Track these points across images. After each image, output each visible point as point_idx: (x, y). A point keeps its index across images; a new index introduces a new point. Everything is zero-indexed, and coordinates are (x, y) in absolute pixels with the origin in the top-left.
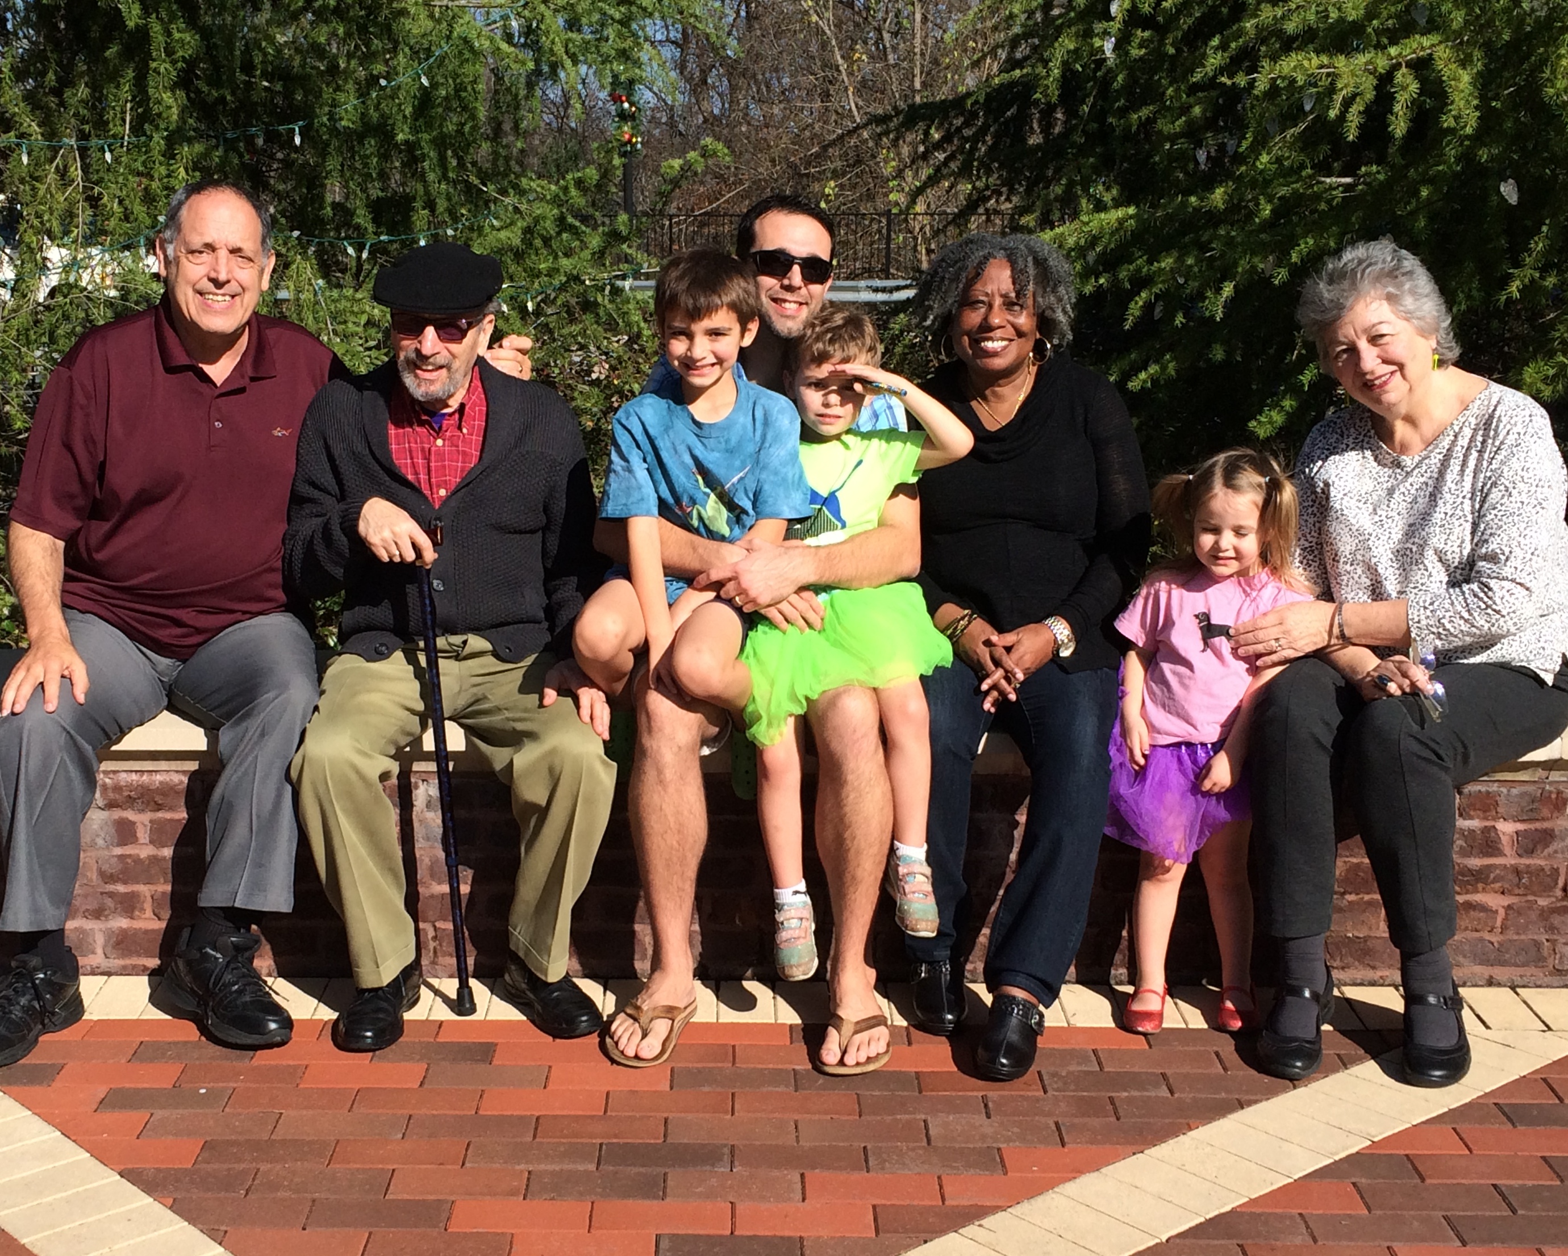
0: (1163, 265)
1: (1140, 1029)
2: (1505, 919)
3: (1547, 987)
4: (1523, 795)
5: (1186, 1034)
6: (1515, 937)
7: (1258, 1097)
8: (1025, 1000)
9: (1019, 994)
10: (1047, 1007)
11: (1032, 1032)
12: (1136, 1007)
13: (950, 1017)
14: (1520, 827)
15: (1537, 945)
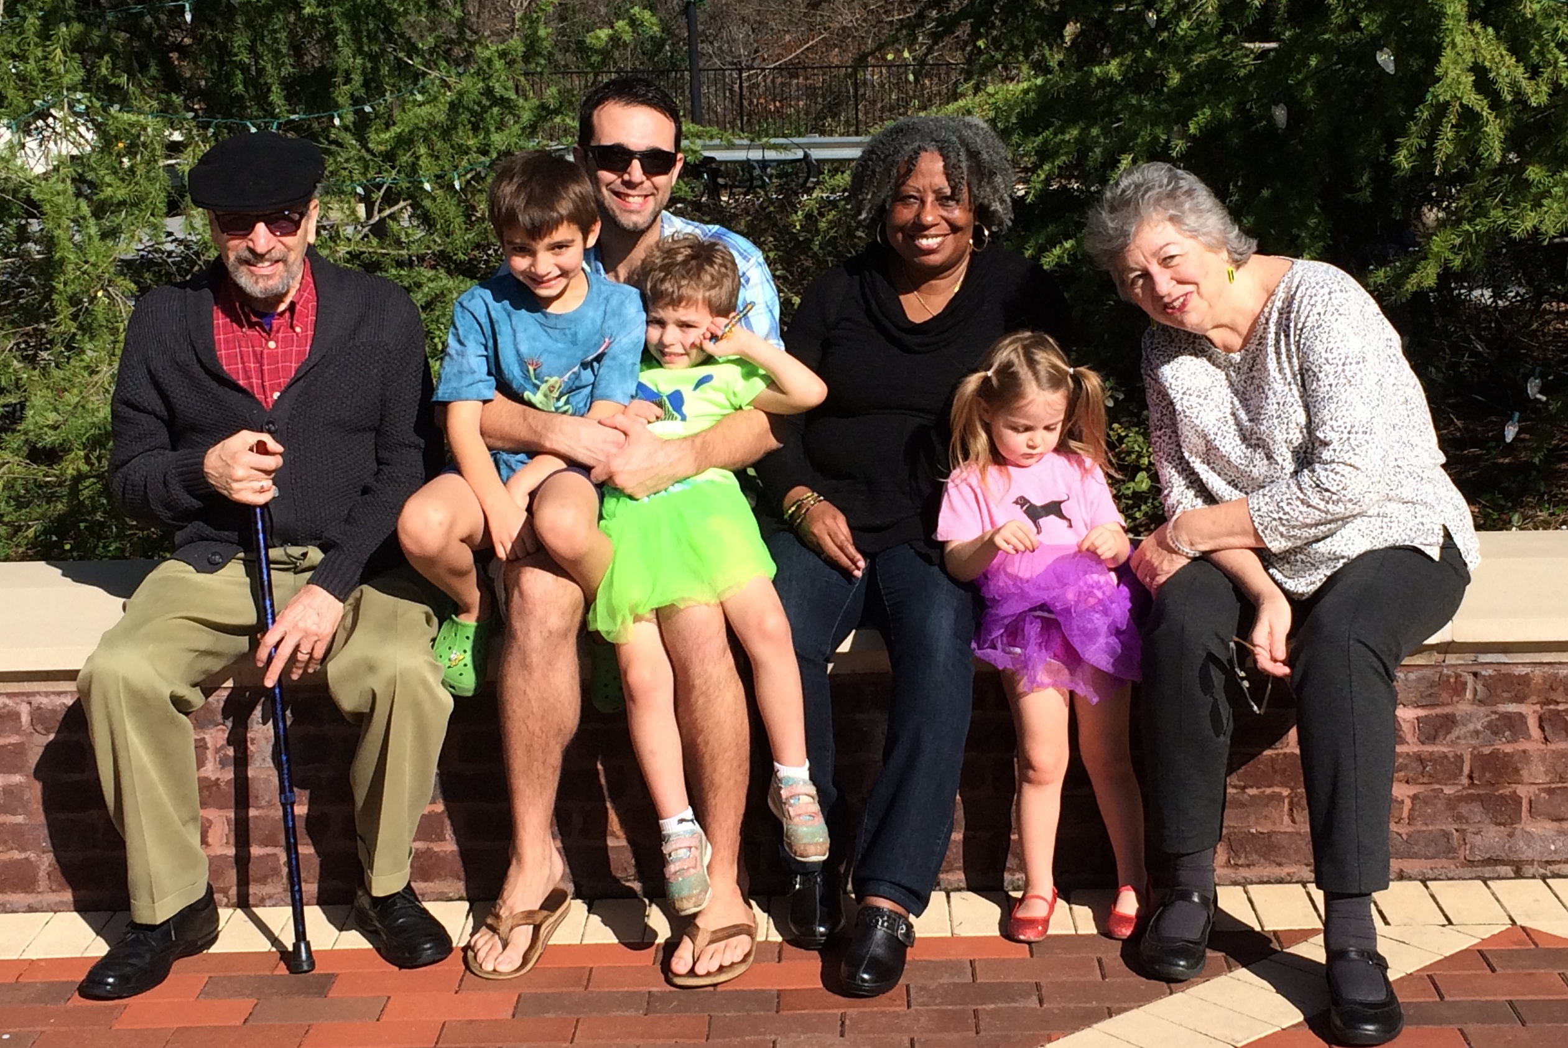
0: (1067, 137)
1: (1022, 937)
2: (1412, 809)
3: (1460, 878)
4: (1419, 680)
5: (1074, 941)
6: (1424, 828)
7: (1132, 1004)
8: (891, 911)
9: (885, 904)
10: (918, 916)
11: (900, 945)
12: (1021, 914)
13: (822, 929)
14: (1421, 712)
15: (1447, 835)
